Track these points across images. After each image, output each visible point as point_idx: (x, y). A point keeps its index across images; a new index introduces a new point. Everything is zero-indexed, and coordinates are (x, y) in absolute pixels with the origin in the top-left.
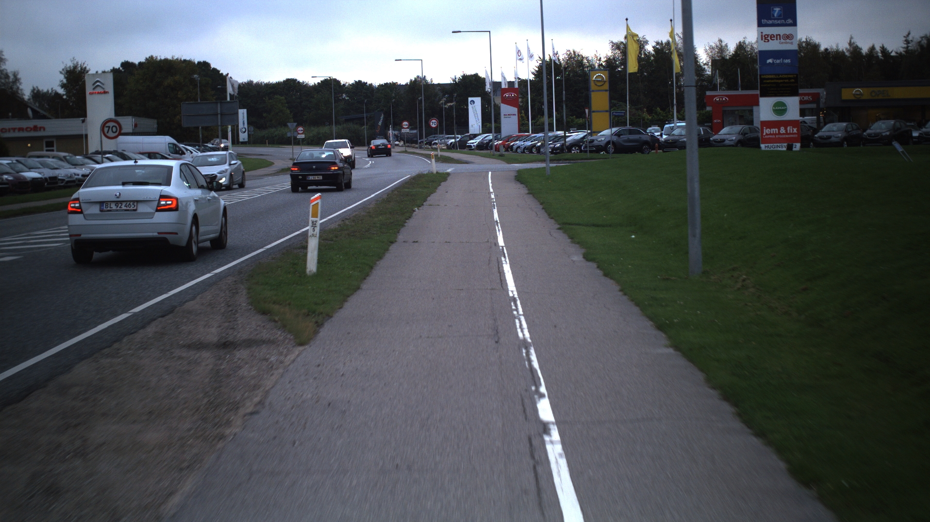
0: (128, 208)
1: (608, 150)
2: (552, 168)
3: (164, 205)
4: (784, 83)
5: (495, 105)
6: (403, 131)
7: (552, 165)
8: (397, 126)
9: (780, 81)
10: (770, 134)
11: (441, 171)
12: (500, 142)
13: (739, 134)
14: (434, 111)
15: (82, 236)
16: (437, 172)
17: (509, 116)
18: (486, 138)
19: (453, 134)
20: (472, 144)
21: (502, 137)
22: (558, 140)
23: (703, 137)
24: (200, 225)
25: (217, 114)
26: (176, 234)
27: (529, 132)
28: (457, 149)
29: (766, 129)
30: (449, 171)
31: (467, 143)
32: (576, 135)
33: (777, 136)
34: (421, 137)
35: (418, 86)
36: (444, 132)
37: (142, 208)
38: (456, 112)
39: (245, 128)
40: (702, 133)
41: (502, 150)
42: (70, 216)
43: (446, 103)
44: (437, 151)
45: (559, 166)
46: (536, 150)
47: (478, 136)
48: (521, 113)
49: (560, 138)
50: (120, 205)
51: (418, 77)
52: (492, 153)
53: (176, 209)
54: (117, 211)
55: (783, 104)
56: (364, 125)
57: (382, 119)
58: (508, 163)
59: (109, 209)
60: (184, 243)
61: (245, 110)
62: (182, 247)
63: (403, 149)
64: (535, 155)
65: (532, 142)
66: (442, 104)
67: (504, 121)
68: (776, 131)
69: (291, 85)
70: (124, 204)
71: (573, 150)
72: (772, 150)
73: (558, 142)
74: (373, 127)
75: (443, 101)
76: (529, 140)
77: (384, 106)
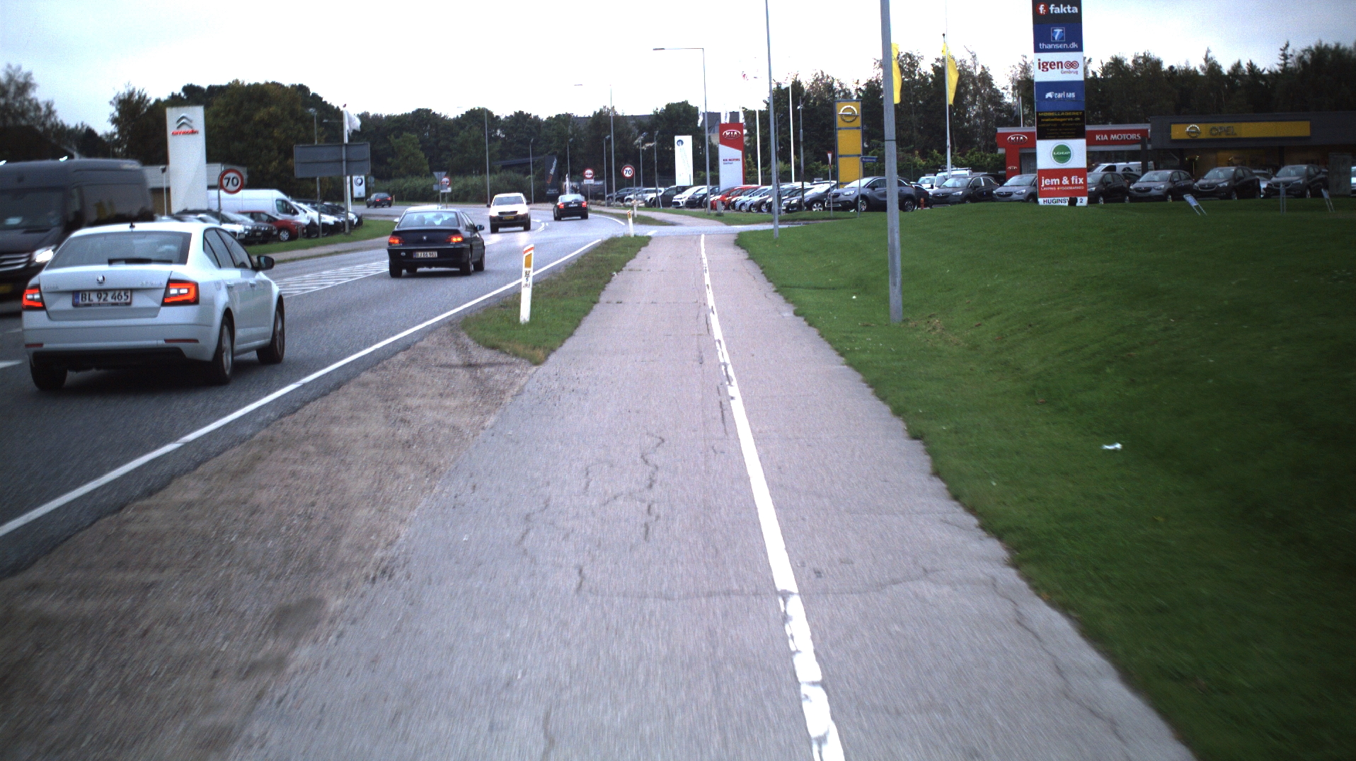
0: (117, 301)
1: (859, 206)
2: (780, 230)
3: (175, 296)
4: (1067, 122)
5: (712, 147)
6: (586, 182)
8: (577, 175)
9: (1062, 120)
10: (1050, 186)
11: (640, 235)
12: (718, 197)
14: (628, 155)
15: (45, 346)
16: (635, 236)
17: (731, 162)
18: (699, 192)
19: (654, 186)
20: (679, 201)
21: (721, 190)
22: (796, 194)
23: (984, 189)
24: (235, 327)
25: (341, 161)
26: (196, 341)
27: (757, 183)
28: (659, 206)
29: (1045, 179)
30: (650, 234)
31: (673, 198)
32: (819, 188)
33: (1058, 188)
34: (610, 190)
35: (602, 122)
36: (642, 183)
37: (139, 301)
38: (657, 156)
41: (721, 208)
42: (27, 314)
43: (643, 143)
44: (633, 209)
45: (791, 228)
46: (766, 207)
47: (687, 189)
48: (747, 157)
49: (798, 192)
50: (104, 296)
51: (605, 107)
52: (707, 212)
53: (195, 301)
54: (99, 305)
55: (1066, 149)
56: (529, 174)
57: (554, 166)
58: (727, 225)
59: (87, 302)
60: (209, 356)
62: (207, 363)
64: (763, 214)
65: (761, 196)
66: (639, 144)
67: (723, 168)
68: (1057, 182)
69: (423, 119)
70: (110, 295)
71: (814, 207)
72: (1053, 206)
73: (794, 196)
74: (542, 176)
75: (639, 140)
76: (757, 195)
77: (557, 148)
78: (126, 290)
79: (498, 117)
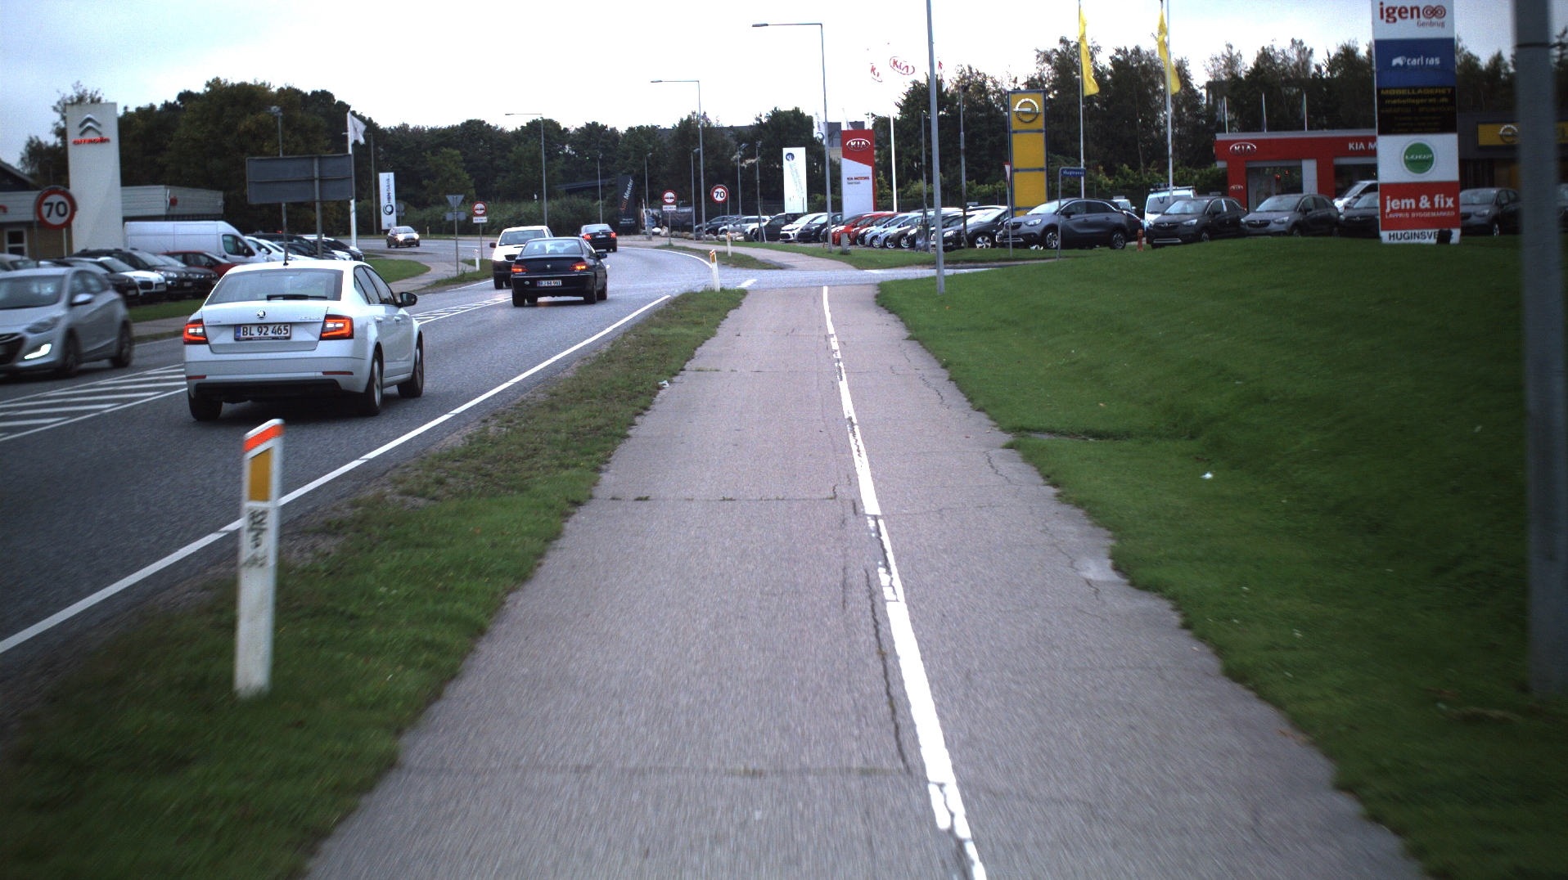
0: (277, 335)
1: (1048, 242)
2: (947, 278)
3: (332, 330)
4: (1427, 105)
5: (832, 163)
6: (666, 208)
7: (949, 272)
8: (656, 199)
9: (1418, 101)
10: (1400, 210)
11: (729, 287)
12: (842, 228)
13: (1295, 210)
14: (722, 173)
15: (208, 378)
16: (722, 290)
17: (857, 181)
18: (814, 222)
19: (756, 214)
20: (789, 233)
21: (845, 218)
22: (949, 223)
23: (1227, 217)
24: (384, 360)
25: (312, 180)
26: (351, 373)
27: (892, 210)
28: (763, 241)
29: (1391, 200)
30: (745, 285)
31: (780, 230)
32: (982, 216)
33: (1413, 215)
34: (699, 221)
35: (691, 132)
36: (740, 210)
37: (298, 335)
38: (760, 175)
39: (391, 206)
40: (1225, 209)
41: (845, 240)
42: (190, 348)
43: (742, 161)
44: (726, 245)
45: (961, 275)
46: (908, 242)
47: (799, 217)
48: (878, 175)
49: (951, 221)
50: (264, 330)
51: (694, 113)
52: (827, 248)
53: (350, 336)
54: (260, 339)
55: (1425, 149)
56: (598, 199)
57: (629, 189)
58: (859, 269)
59: (248, 336)
60: (362, 389)
61: (391, 175)
62: (361, 394)
63: (665, 241)
64: (905, 252)
65: (899, 227)
66: (736, 160)
67: (847, 190)
68: (1411, 204)
69: (474, 131)
70: (271, 328)
71: (979, 243)
72: (1404, 245)
73: (947, 227)
74: (615, 201)
75: (737, 156)
76: (893, 225)
77: (634, 166)
78: (286, 324)
79: (566, 130)
